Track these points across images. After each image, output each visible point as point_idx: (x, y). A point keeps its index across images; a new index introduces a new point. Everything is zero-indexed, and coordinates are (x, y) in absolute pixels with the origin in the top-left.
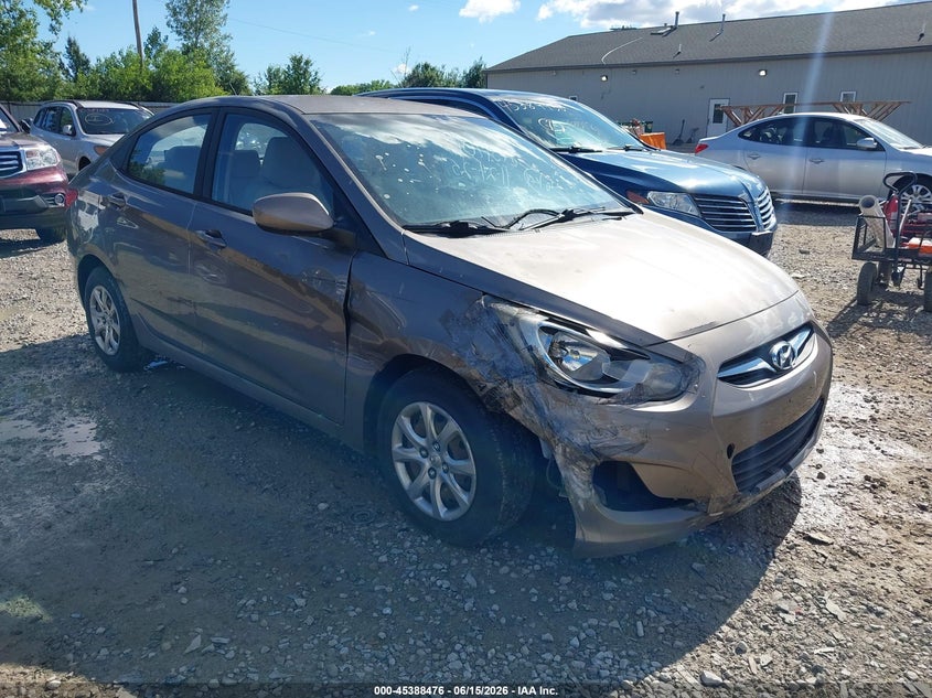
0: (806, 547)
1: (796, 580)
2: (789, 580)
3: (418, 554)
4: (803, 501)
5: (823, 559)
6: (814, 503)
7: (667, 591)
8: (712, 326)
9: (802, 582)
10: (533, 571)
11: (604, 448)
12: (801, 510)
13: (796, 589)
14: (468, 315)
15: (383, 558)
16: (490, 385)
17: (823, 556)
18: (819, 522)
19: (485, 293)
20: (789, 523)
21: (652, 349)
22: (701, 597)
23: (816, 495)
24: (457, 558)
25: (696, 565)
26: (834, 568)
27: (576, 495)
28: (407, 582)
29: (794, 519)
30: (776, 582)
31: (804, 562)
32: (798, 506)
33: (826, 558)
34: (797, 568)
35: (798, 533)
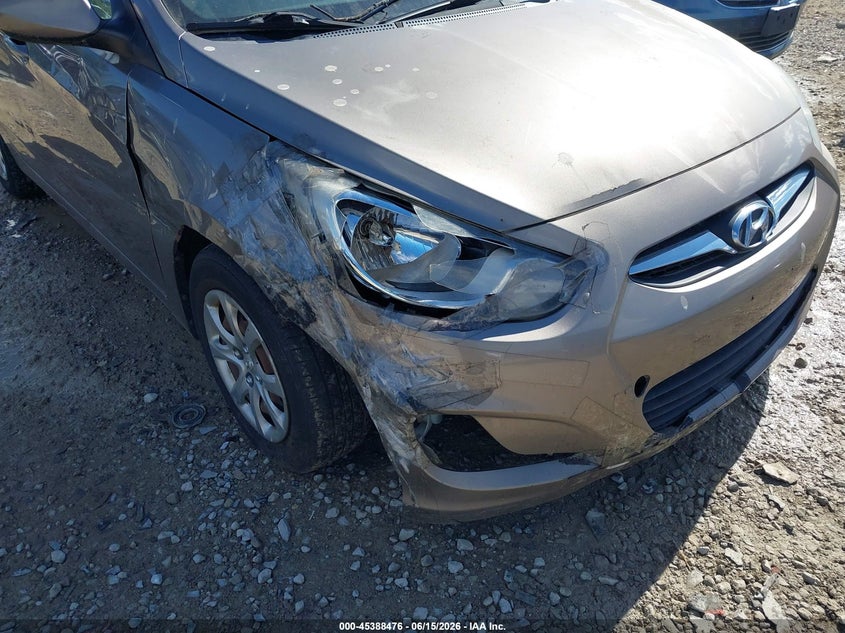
0: (755, 489)
1: (729, 552)
2: (718, 550)
3: (233, 481)
4: (769, 405)
5: (776, 510)
6: (783, 410)
7: (540, 562)
8: (634, 187)
9: (736, 556)
10: (370, 515)
11: (429, 396)
12: (763, 421)
13: (724, 568)
14: (246, 174)
15: (187, 486)
16: (276, 289)
17: (777, 505)
18: (784, 443)
19: (273, 139)
20: (741, 444)
21: (518, 235)
22: (585, 576)
23: (787, 395)
24: (278, 490)
25: (593, 514)
26: (789, 530)
27: (396, 453)
28: (202, 527)
29: (748, 436)
30: (700, 553)
31: (748, 516)
32: (759, 413)
33: (781, 509)
34: (735, 528)
35: (748, 461)
